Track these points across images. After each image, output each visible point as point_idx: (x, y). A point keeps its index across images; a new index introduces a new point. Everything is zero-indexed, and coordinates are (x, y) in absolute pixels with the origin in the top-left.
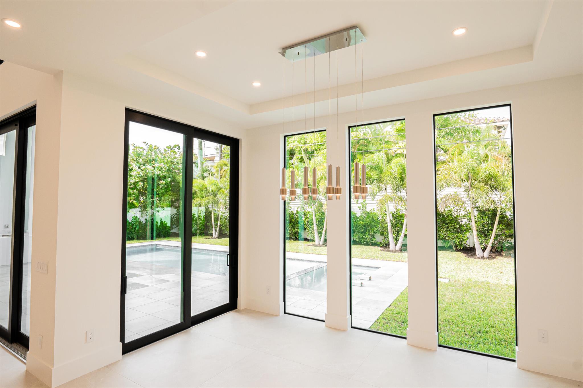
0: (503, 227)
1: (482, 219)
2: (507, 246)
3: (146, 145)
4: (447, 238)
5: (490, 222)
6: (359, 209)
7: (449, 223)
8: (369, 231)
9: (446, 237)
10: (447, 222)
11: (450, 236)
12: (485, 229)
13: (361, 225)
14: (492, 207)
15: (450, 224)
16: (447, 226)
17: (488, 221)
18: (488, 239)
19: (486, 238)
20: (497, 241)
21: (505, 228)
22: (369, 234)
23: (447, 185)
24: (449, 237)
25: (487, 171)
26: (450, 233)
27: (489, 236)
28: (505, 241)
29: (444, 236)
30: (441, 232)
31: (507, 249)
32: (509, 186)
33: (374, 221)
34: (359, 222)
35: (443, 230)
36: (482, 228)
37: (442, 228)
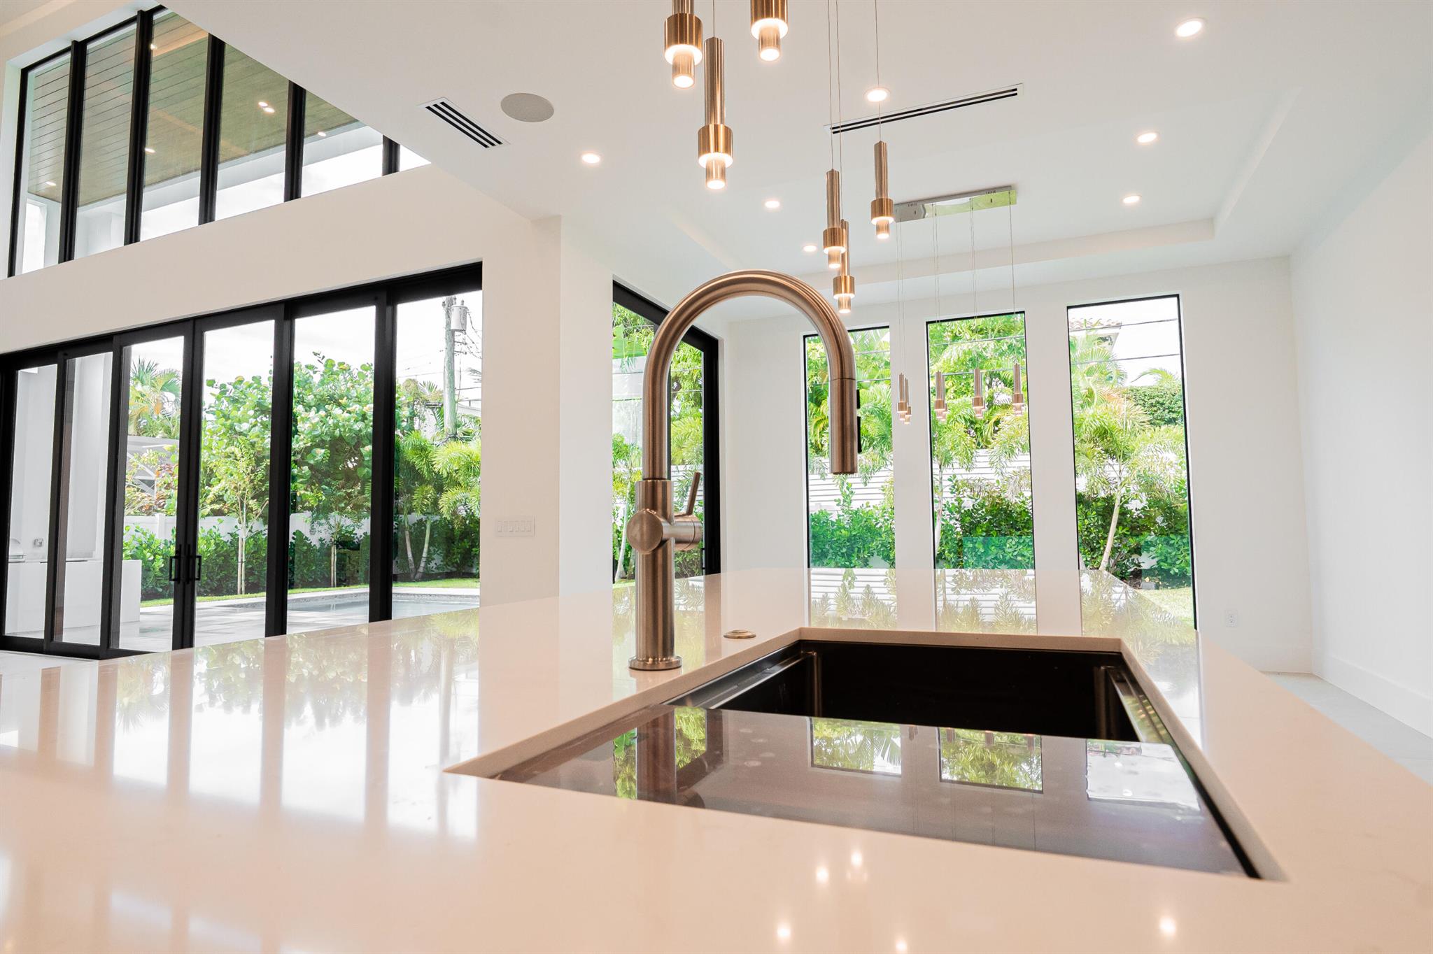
0: (1124, 531)
1: (1086, 518)
2: (1132, 570)
3: (320, 360)
4: (1019, 558)
5: (1100, 523)
6: (838, 505)
7: (1023, 528)
8: (859, 551)
9: (1016, 556)
10: (1020, 525)
11: (1025, 553)
12: (1091, 536)
13: (843, 539)
14: (1102, 495)
15: (1026, 530)
16: (1019, 533)
17: (1097, 521)
18: (1097, 557)
19: (1093, 554)
20: (1113, 561)
21: (1129, 533)
22: (858, 557)
23: (1021, 449)
24: (1023, 556)
25: (1096, 420)
26: (1025, 548)
27: (1100, 550)
28: (1128, 561)
29: (1012, 555)
30: (1008, 546)
31: (1131, 576)
32: (1137, 449)
33: (869, 529)
34: (838, 533)
35: (1011, 542)
36: (1086, 536)
37: (1009, 539)
